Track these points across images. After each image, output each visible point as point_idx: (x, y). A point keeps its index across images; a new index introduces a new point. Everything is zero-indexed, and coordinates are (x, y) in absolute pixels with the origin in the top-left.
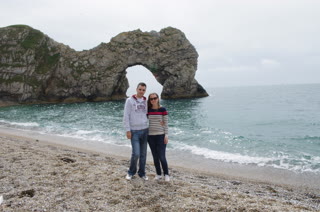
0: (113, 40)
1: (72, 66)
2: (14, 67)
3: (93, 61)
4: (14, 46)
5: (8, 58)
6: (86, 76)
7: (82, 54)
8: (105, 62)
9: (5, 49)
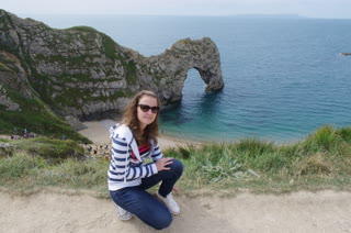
0: (174, 47)
1: (150, 73)
2: (110, 81)
3: (163, 67)
4: (99, 56)
5: (98, 71)
6: (163, 81)
7: (152, 60)
8: (173, 68)
9: (88, 59)
